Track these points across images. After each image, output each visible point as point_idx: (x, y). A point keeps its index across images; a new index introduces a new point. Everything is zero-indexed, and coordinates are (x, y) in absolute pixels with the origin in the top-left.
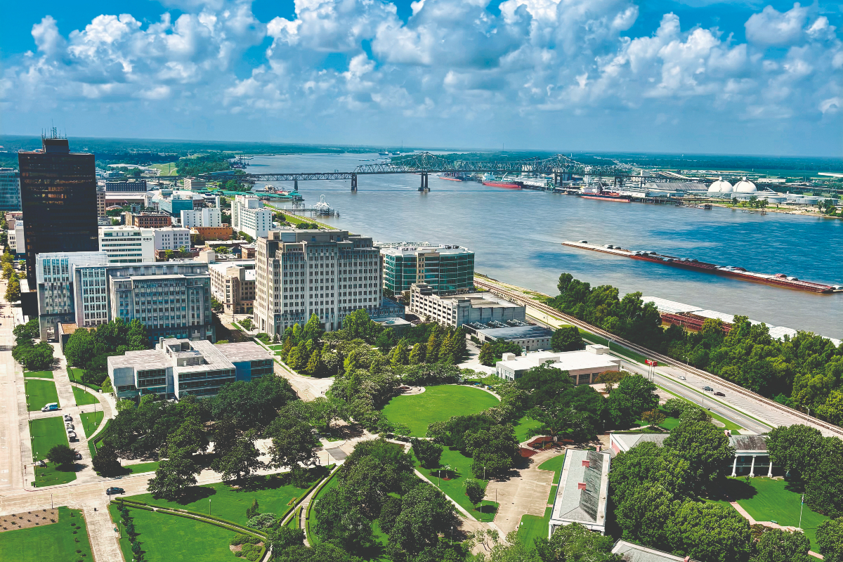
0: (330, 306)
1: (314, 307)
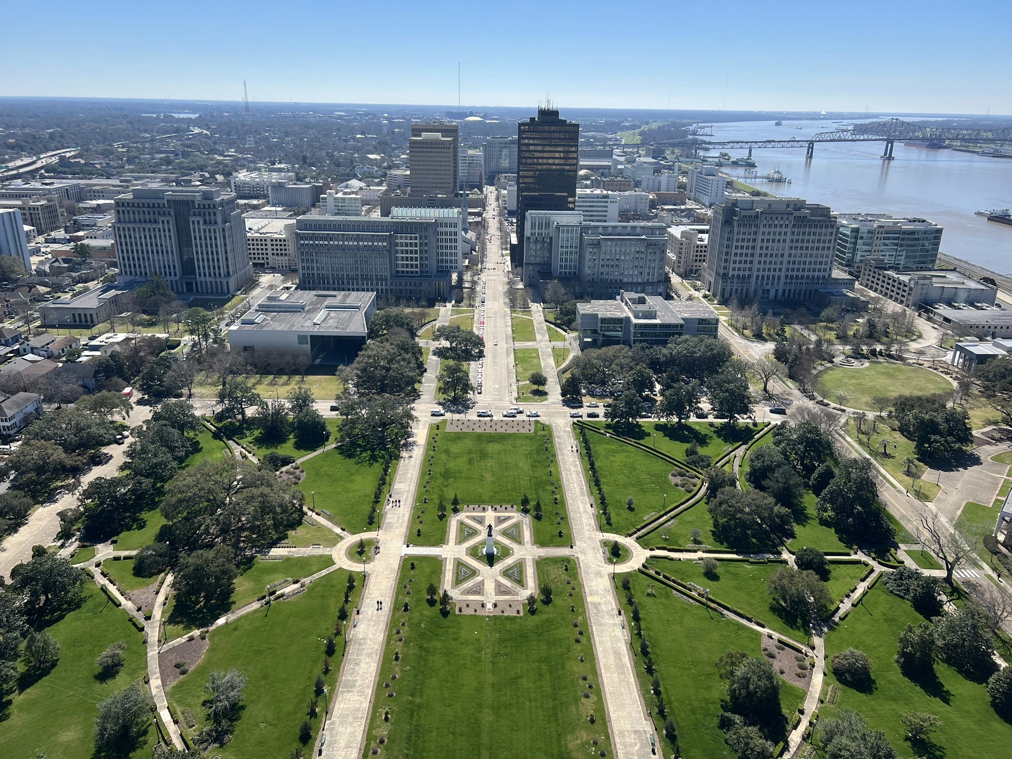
0: (777, 273)
1: (761, 273)
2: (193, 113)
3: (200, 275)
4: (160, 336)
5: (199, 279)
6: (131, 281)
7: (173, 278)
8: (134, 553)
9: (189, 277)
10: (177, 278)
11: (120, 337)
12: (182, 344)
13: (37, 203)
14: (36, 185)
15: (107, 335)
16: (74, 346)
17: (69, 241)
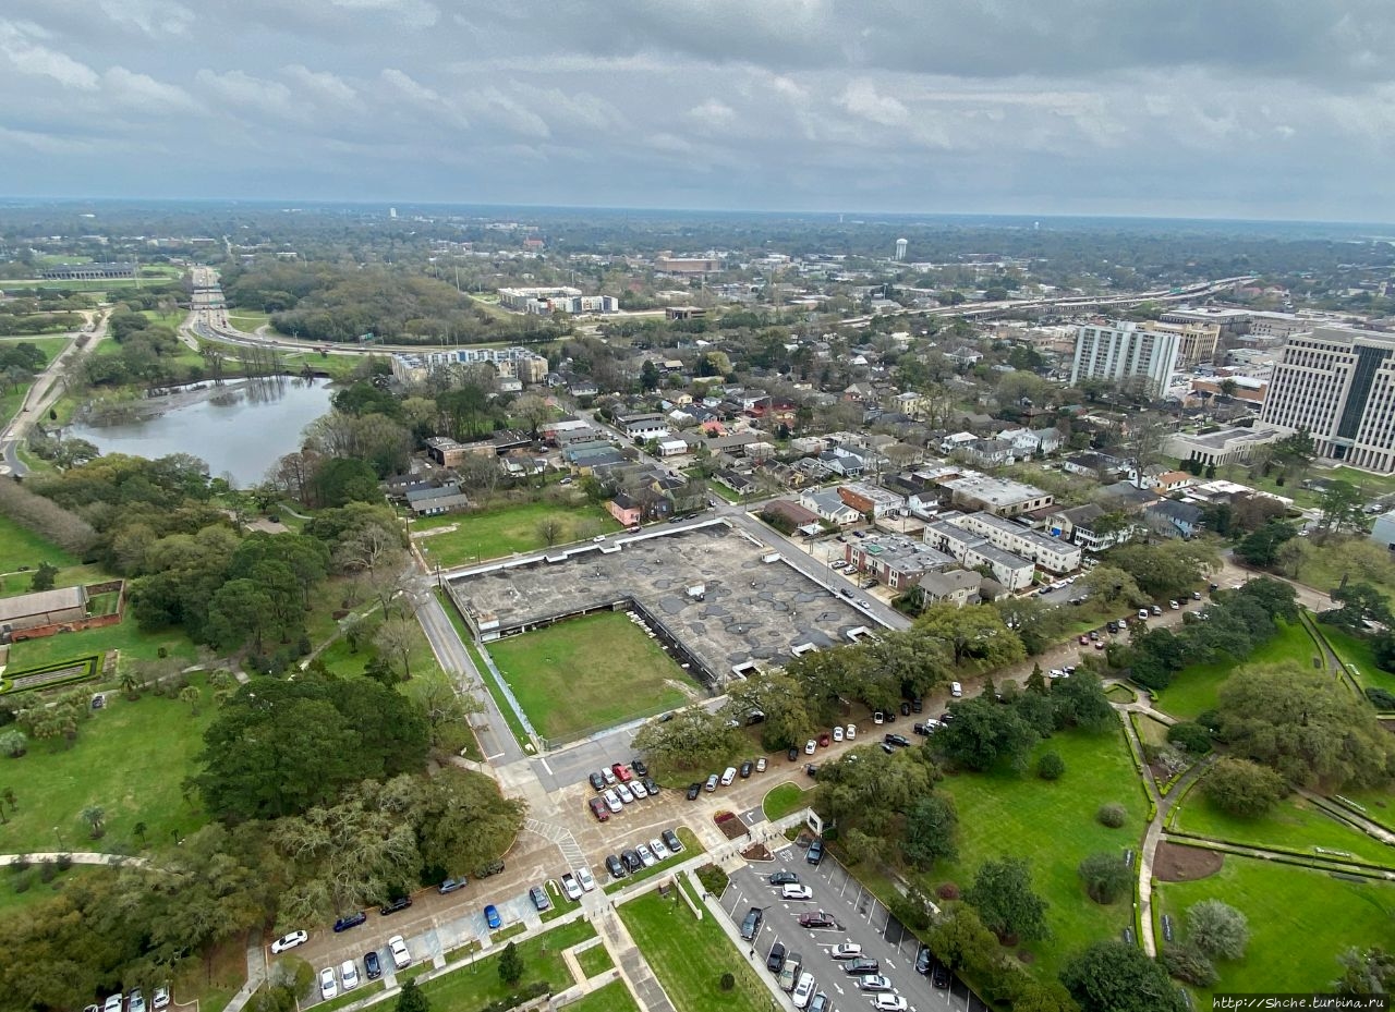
3: (1360, 441)
4: (1281, 499)
5: (1356, 444)
6: (1269, 430)
7: (1323, 437)
8: (1170, 721)
9: (1343, 441)
10: (1329, 438)
11: (1234, 488)
12: (1305, 516)
13: (1199, 330)
14: (1202, 311)
15: (1222, 482)
16: (1182, 484)
17: (1215, 374)
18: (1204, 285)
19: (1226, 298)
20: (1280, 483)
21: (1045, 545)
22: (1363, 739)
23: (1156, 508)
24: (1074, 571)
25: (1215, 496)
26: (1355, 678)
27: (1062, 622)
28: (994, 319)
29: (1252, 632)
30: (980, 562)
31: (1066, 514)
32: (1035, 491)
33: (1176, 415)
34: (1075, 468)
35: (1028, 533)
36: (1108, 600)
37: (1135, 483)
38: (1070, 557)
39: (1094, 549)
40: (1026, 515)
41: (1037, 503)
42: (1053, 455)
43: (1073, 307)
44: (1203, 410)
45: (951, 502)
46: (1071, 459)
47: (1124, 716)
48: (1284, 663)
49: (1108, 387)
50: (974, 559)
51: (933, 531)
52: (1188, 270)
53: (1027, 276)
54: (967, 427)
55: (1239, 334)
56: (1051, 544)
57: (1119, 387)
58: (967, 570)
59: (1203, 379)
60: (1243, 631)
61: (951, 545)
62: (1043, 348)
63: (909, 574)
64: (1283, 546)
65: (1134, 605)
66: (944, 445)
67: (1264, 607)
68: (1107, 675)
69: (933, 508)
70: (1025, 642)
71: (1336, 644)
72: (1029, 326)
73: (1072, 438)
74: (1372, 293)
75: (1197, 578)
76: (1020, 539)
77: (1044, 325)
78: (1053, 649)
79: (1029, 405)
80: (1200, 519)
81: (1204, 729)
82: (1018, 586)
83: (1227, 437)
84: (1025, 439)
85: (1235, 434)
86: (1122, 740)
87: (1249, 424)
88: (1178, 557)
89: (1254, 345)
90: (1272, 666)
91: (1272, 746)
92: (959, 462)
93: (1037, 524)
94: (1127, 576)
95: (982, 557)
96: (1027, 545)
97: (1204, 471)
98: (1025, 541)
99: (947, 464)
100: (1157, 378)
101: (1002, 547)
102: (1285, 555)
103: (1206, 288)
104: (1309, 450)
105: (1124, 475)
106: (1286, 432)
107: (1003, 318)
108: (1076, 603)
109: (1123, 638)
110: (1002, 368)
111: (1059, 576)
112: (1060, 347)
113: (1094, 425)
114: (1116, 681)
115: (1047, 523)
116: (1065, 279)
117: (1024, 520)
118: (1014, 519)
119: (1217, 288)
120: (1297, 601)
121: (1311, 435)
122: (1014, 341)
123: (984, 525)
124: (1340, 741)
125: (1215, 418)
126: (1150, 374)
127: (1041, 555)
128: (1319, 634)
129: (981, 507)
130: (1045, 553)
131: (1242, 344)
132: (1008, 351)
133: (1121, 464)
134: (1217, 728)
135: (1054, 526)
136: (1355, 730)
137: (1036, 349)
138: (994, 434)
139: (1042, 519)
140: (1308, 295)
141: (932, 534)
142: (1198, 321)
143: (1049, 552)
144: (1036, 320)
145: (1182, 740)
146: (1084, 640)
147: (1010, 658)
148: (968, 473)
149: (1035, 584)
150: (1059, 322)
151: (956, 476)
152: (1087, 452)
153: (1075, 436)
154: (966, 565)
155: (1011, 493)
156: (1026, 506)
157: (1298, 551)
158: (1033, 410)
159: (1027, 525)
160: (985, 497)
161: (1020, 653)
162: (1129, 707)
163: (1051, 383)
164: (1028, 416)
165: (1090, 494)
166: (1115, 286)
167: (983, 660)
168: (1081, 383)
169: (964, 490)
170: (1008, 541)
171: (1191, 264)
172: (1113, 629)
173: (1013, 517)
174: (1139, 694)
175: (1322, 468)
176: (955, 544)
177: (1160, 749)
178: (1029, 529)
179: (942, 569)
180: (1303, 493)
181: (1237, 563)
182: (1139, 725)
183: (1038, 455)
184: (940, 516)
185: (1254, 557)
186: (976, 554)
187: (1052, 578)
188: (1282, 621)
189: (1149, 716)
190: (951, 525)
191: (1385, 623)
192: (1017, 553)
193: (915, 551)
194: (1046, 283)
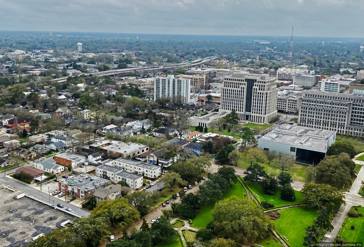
2: (268, 41)
3: (253, 113)
4: (230, 137)
5: (252, 114)
6: (224, 112)
7: (241, 113)
8: (197, 230)
9: (248, 113)
10: (243, 113)
11: (214, 135)
12: (238, 142)
13: (198, 77)
14: (199, 70)
15: (209, 133)
16: (197, 136)
17: (206, 93)
18: (199, 60)
19: (207, 65)
20: (229, 131)
21: (147, 168)
22: (259, 220)
23: (187, 146)
24: (159, 177)
25: (207, 139)
26: (258, 199)
27: (155, 199)
28: (122, 76)
29: (222, 188)
30: (121, 180)
31: (154, 154)
32: (142, 146)
33: (193, 110)
34: (157, 134)
35: (140, 164)
36: (172, 186)
37: (179, 137)
38: (157, 171)
39: (166, 166)
40: (139, 157)
41: (143, 151)
42: (149, 130)
43: (153, 70)
44: (202, 107)
45: (107, 156)
46: (155, 131)
47: (180, 232)
48: (231, 197)
49: (168, 101)
50: (118, 179)
51: (99, 169)
52: (194, 54)
53: (135, 58)
54: (113, 122)
55: (213, 77)
56: (149, 167)
57: (171, 101)
58: (115, 184)
59: (201, 95)
60: (219, 188)
61: (107, 175)
62: (143, 87)
63: (89, 191)
64: (231, 154)
65: (181, 186)
66: (103, 131)
67: (225, 178)
68: (173, 217)
69: (99, 160)
70: (139, 210)
71: (250, 187)
72: (137, 79)
73: (155, 122)
74: (254, 60)
75: (203, 171)
76: (136, 167)
77: (143, 78)
78: (152, 211)
79: (138, 111)
80: (202, 148)
81: (208, 230)
82: (137, 187)
83: (210, 116)
84: (137, 125)
85: (213, 115)
86: (180, 243)
87: (217, 110)
88: (196, 164)
89: (218, 81)
90: (228, 199)
91: (231, 230)
92: (110, 138)
93: (143, 160)
94: (178, 175)
95: (121, 177)
96: (140, 169)
97: (204, 130)
98: (139, 167)
99: (105, 139)
100: (185, 96)
101: (130, 172)
102: (231, 157)
103: (201, 61)
104: (237, 118)
105: (176, 135)
106: (229, 112)
107: (126, 76)
108: (161, 190)
109: (178, 201)
110: (125, 96)
111: (153, 180)
112: (149, 86)
113: (163, 116)
114: (177, 219)
115: (147, 158)
116: (149, 59)
117: (138, 159)
118: (134, 159)
119: (205, 61)
120: (236, 174)
121: (237, 112)
122: (131, 85)
123: (122, 163)
124: (251, 223)
125: (206, 110)
126: (182, 95)
127: (146, 173)
128: (245, 185)
129: (120, 156)
130: (147, 171)
131: (214, 81)
132: (128, 89)
133: (174, 131)
134: (212, 228)
135: (150, 159)
136: (256, 217)
137: (139, 88)
138: (124, 124)
139: (145, 157)
140: (235, 62)
141: (99, 171)
142: (198, 73)
143: (148, 170)
144: (139, 76)
145: (201, 237)
146: (164, 204)
147: (134, 219)
148: (114, 142)
149: (144, 185)
150: (148, 76)
151: (109, 144)
152: (161, 127)
153: (156, 121)
154: (115, 182)
155: (132, 148)
156: (139, 153)
157: (235, 155)
158: (140, 113)
159: (139, 161)
160: (121, 151)
161: (138, 216)
162: (182, 229)
163: (146, 101)
164: (138, 115)
165: (163, 144)
166: (169, 61)
167: (122, 222)
168: (158, 100)
169: (112, 150)
170: (132, 169)
171: (195, 52)
172: (174, 197)
173: (134, 158)
174: (186, 222)
175: (242, 124)
176: (109, 174)
177: (193, 243)
178: (140, 162)
179: (104, 186)
180: (237, 134)
181: (217, 163)
182: (186, 235)
183: (143, 131)
184: (102, 162)
185: (222, 160)
186: (118, 176)
187: (150, 181)
188: (232, 183)
189: (189, 230)
190: (107, 166)
191: (264, 177)
192: (136, 173)
193: (92, 180)
194: (143, 61)
